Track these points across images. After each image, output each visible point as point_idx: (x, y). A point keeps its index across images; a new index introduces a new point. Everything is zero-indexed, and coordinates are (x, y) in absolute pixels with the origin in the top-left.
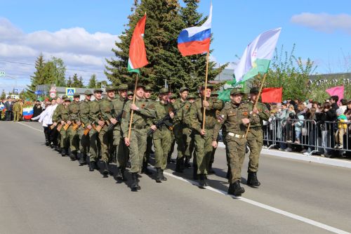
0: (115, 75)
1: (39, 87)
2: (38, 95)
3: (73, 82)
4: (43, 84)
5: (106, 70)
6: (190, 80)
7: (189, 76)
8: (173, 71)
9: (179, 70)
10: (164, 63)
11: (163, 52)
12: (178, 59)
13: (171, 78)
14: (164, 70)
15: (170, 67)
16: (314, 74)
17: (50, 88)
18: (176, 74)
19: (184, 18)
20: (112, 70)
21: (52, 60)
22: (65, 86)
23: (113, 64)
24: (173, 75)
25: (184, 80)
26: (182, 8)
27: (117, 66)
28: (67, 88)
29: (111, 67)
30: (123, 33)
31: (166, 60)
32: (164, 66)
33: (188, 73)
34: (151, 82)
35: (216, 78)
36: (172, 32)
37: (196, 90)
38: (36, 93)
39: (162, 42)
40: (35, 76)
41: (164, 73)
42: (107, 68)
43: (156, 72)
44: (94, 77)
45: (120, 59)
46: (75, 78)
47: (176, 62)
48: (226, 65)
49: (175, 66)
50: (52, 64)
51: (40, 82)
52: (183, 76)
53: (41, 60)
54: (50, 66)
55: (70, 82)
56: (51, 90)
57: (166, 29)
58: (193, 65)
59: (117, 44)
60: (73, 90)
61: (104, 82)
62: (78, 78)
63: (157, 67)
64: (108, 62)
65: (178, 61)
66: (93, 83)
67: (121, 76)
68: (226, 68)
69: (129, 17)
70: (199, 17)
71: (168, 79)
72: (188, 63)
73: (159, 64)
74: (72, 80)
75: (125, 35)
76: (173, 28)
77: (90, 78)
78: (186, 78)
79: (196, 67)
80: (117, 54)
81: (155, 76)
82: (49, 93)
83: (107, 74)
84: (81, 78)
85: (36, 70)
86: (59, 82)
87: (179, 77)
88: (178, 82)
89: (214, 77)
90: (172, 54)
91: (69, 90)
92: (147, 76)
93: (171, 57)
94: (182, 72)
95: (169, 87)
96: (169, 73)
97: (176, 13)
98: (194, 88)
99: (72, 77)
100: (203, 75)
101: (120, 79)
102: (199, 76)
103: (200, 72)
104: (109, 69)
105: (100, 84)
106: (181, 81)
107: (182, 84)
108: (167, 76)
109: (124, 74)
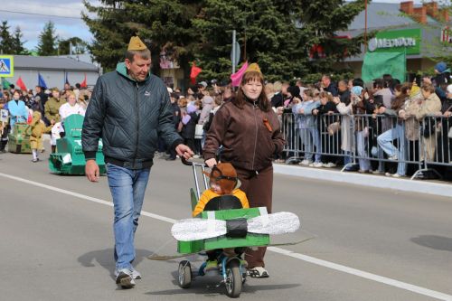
0: (108, 24)
5: (87, 12)
6: (289, 30)
7: (288, 22)
8: (249, 9)
9: (264, 8)
13: (246, 27)
14: (229, 8)
18: (257, 17)
24: (249, 20)
25: (276, 30)
33: (287, 14)
34: (197, 38)
35: (351, 27)
37: (304, 55)
41: (227, 16)
43: (212, 14)
44: (50, 28)
52: (273, 22)
60: (7, 62)
61: (75, 41)
66: (48, 46)
67: (122, 25)
78: (281, 25)
81: (205, 23)
83: (86, 19)
84: (18, 31)
87: (265, 24)
88: (262, 36)
89: (351, 18)
92: (188, 25)
94: (272, 13)
95: (242, 49)
96: (240, 16)
98: (301, 50)
100: (322, 17)
101: (119, 31)
102: (310, 20)
103: (314, 10)
104: (93, 9)
105: (65, 47)
106: (270, 34)
107: (270, 41)
108: (234, 22)
109: (129, 20)
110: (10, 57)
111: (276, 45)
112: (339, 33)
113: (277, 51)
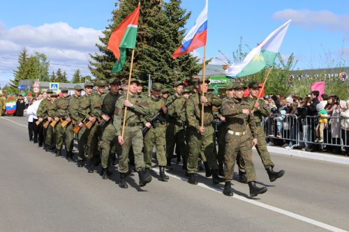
0: (99, 70)
1: (22, 82)
2: (21, 90)
3: (57, 77)
4: (26, 78)
5: (90, 65)
6: (173, 75)
7: (173, 71)
8: (156, 66)
9: (163, 66)
10: (148, 58)
11: (147, 48)
12: (162, 54)
13: (155, 73)
14: (148, 65)
15: (154, 62)
16: (295, 69)
17: (34, 83)
18: (160, 69)
19: (168, 13)
20: (96, 65)
21: (34, 55)
22: (49, 81)
23: (97, 59)
24: (156, 70)
25: (168, 75)
26: (166, 4)
27: (101, 61)
28: (51, 83)
29: (95, 62)
30: (107, 28)
31: (150, 55)
32: (148, 61)
33: (172, 68)
35: (200, 73)
36: (156, 28)
38: (19, 87)
39: (146, 37)
40: (18, 70)
41: (147, 68)
42: (90, 63)
43: (140, 67)
44: (78, 71)
45: (104, 54)
46: (59, 73)
47: (160, 57)
48: (210, 61)
49: (159, 61)
50: (35, 58)
51: (23, 77)
52: (167, 71)
53: (24, 55)
54: (33, 61)
55: (54, 77)
56: (35, 85)
57: (150, 24)
58: (177, 61)
59: (101, 39)
60: (56, 85)
61: (88, 77)
62: (62, 73)
63: (141, 62)
64: (92, 57)
65: (162, 56)
66: (77, 79)
67: (105, 71)
68: (209, 63)
69: (113, 13)
70: (183, 13)
71: (152, 74)
72: (172, 59)
73: (143, 59)
74: (55, 75)
75: (109, 30)
76: (157, 23)
77: (74, 73)
78: (170, 73)
79: (180, 62)
80: (101, 49)
81: (139, 71)
82: (32, 88)
83: (90, 68)
84: (65, 73)
85: (19, 65)
86: (42, 77)
87: (163, 72)
88: (162, 77)
89: (199, 71)
90: (156, 50)
91: (52, 85)
93: (154, 52)
94: (166, 67)
96: (153, 69)
97: (159, 8)
99: (56, 72)
100: (187, 70)
101: (104, 74)
102: (182, 71)
103: (183, 67)
104: (93, 64)
105: (84, 79)
106: (165, 76)
107: (165, 79)
108: (150, 71)
109: (108, 69)
110: (58, 84)
111: (168, 81)
112: (194, 77)
113: (168, 84)
